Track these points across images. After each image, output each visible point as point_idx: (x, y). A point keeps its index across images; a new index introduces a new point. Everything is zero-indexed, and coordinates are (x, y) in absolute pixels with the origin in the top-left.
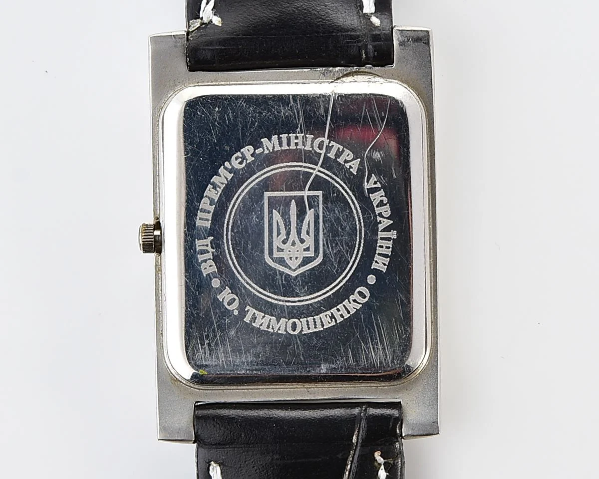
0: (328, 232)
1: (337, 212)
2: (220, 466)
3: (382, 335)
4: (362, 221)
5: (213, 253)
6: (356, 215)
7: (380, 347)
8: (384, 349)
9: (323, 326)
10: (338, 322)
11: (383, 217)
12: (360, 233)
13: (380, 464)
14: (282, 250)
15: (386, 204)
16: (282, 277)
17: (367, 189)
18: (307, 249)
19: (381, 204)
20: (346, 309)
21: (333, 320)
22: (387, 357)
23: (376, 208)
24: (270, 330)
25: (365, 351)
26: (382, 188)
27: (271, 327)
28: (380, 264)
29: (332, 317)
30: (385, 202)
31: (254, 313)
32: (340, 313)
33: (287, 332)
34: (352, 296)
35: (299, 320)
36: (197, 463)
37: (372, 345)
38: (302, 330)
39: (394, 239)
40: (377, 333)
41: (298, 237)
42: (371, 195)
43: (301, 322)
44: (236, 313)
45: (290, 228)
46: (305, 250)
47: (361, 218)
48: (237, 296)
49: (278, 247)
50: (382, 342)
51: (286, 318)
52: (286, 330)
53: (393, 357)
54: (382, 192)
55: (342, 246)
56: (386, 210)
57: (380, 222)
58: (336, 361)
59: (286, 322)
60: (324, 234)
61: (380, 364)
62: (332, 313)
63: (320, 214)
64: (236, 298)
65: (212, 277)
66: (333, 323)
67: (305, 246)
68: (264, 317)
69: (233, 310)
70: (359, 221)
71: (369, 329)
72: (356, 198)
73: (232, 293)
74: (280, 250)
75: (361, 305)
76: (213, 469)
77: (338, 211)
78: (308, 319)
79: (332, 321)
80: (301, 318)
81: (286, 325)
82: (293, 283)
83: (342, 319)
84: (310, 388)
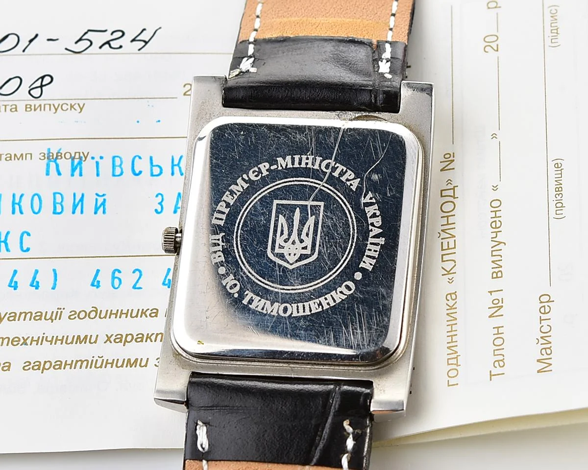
0: (325, 235)
1: (334, 220)
2: (206, 426)
3: (362, 321)
4: (356, 228)
5: (222, 246)
6: (351, 223)
7: (359, 331)
8: (362, 333)
9: (311, 311)
10: (324, 309)
11: (374, 226)
12: (353, 238)
13: (349, 434)
14: (283, 247)
15: (378, 216)
16: (280, 269)
17: (364, 203)
18: (305, 248)
19: (374, 216)
20: (333, 298)
21: (321, 307)
22: (364, 340)
23: (369, 219)
24: (264, 312)
25: (345, 334)
26: (376, 203)
27: (265, 309)
28: (367, 264)
29: (320, 304)
30: (377, 215)
31: (252, 297)
32: (327, 301)
33: (278, 314)
34: (339, 288)
35: (291, 305)
36: (187, 424)
37: (352, 329)
38: (292, 314)
39: (381, 244)
40: (358, 320)
41: (299, 238)
42: (366, 208)
43: (292, 307)
44: (236, 295)
45: (292, 230)
46: (303, 248)
47: (355, 226)
48: (239, 282)
49: (280, 245)
50: (361, 328)
51: (279, 303)
52: (278, 312)
53: (370, 340)
54: (376, 207)
55: (336, 247)
56: (378, 221)
57: (371, 230)
58: (318, 341)
59: (279, 306)
60: (321, 237)
61: (357, 345)
62: (320, 301)
63: (320, 221)
64: (238, 283)
65: (220, 266)
66: (320, 309)
67: (303, 245)
68: (260, 300)
69: (234, 293)
70: (353, 228)
71: (351, 316)
72: (352, 209)
73: (235, 279)
74: (281, 247)
75: (346, 296)
76: (200, 428)
77: (336, 219)
78: (299, 304)
79: (319, 307)
80: (292, 303)
81: (278, 309)
82: (289, 274)
83: (329, 306)
84: (294, 367)
